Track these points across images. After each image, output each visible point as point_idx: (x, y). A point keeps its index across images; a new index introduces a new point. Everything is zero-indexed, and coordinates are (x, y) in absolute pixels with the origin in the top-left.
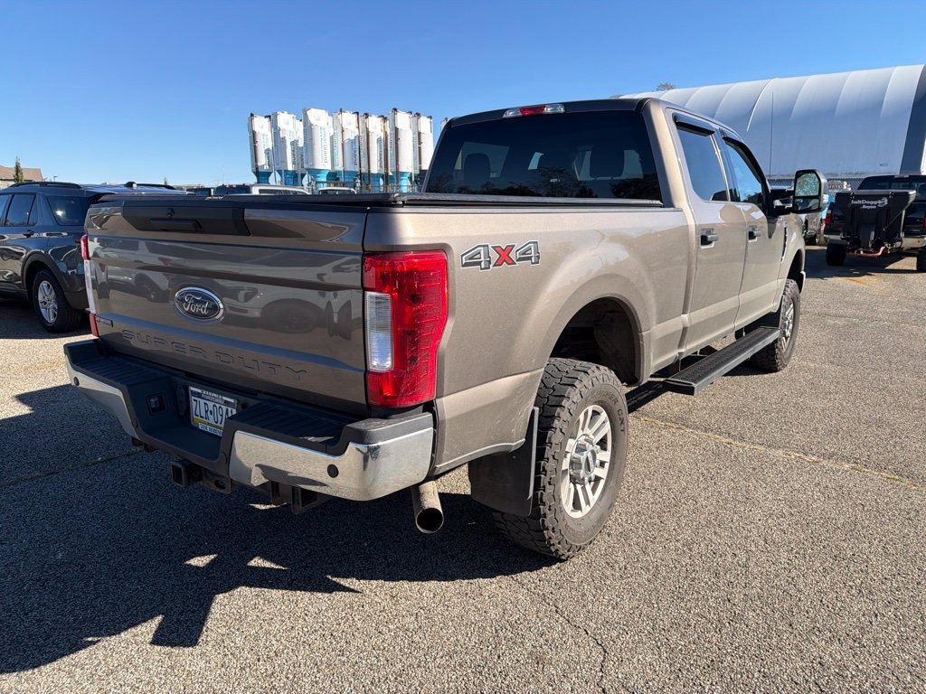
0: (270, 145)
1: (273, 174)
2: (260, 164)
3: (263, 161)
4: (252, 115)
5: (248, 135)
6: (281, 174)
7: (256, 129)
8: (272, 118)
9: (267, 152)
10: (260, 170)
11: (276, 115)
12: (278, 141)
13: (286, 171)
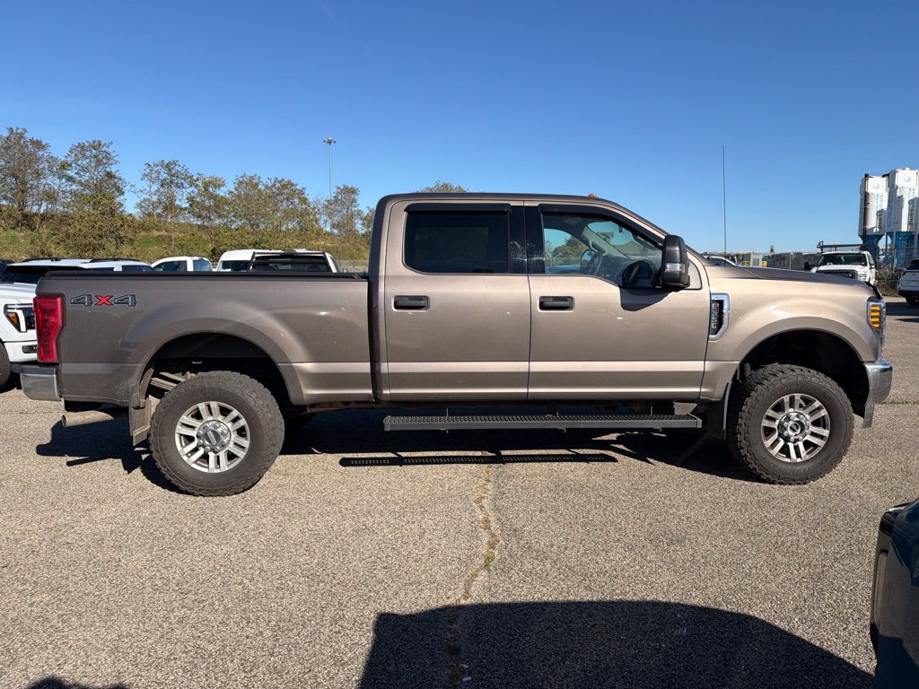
0: (885, 206)
1: (884, 237)
2: (869, 227)
3: (873, 223)
4: (867, 176)
5: (858, 198)
6: (891, 237)
7: (870, 190)
8: (890, 176)
9: (880, 213)
10: (868, 233)
11: (894, 173)
12: (895, 200)
13: (899, 233)
